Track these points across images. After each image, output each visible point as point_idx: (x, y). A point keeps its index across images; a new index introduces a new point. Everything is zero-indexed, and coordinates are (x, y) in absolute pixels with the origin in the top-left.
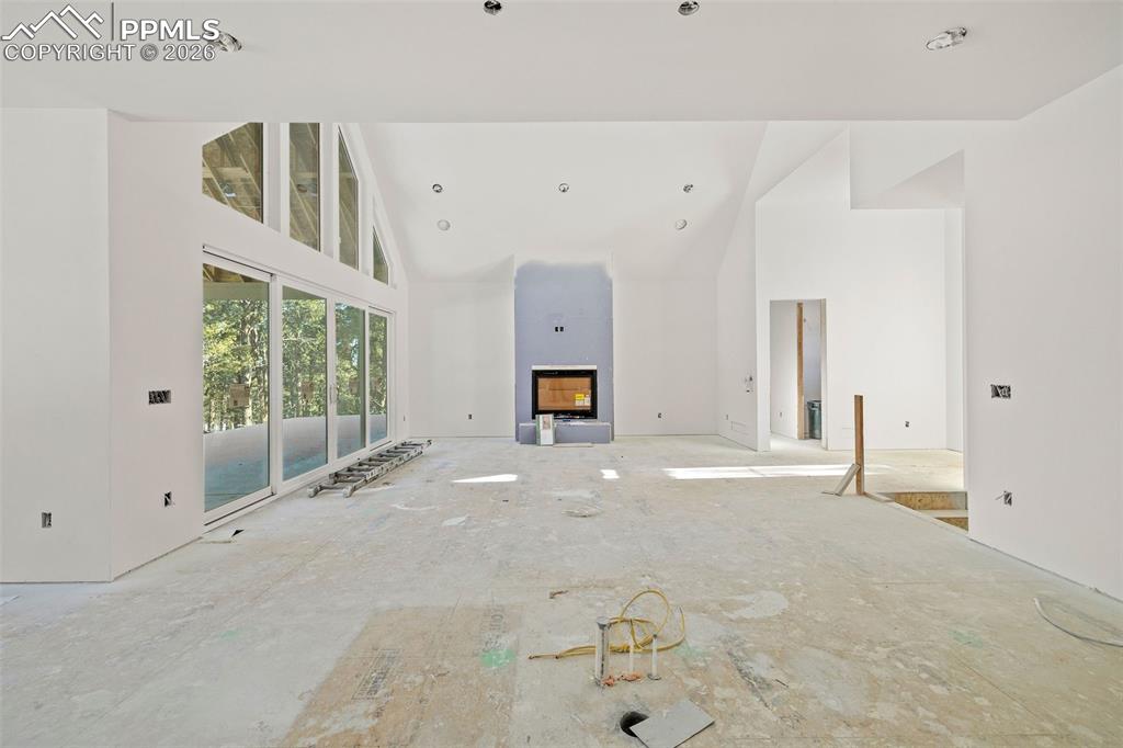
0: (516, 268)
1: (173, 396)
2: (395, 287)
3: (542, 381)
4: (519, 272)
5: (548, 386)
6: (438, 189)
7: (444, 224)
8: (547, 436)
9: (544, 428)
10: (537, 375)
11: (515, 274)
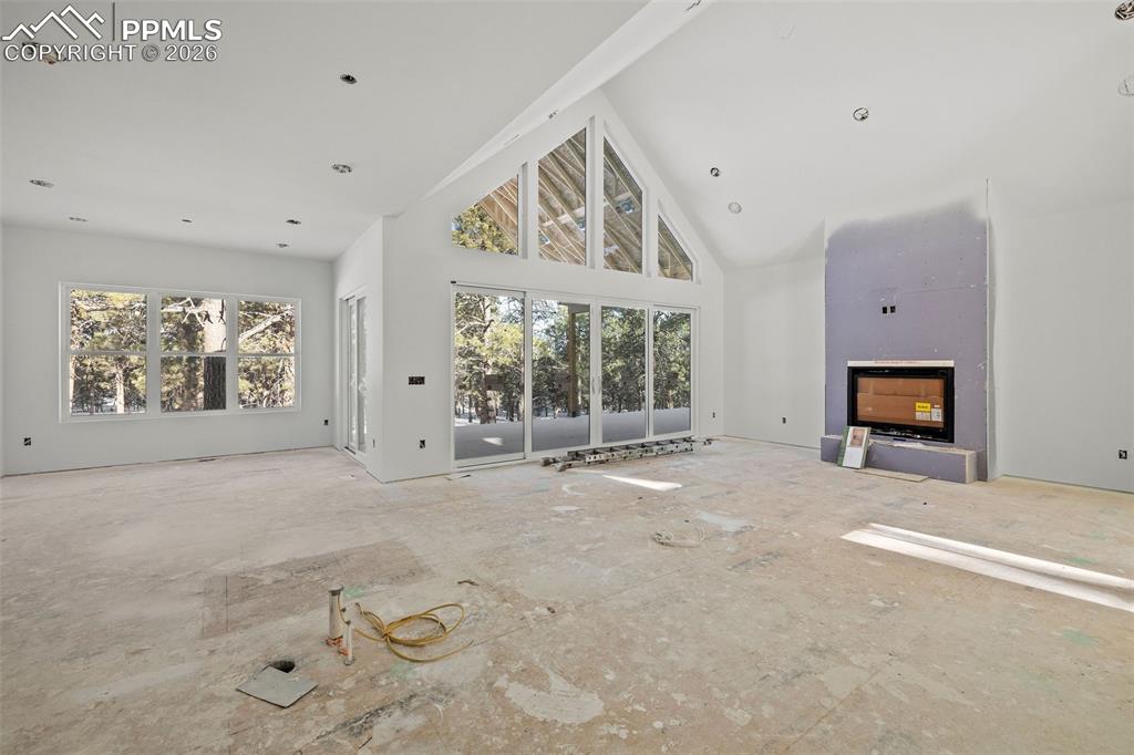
0: (827, 236)
1: (426, 380)
2: (699, 282)
3: (863, 381)
4: (831, 241)
5: (871, 389)
6: (715, 172)
7: (735, 207)
8: (854, 455)
9: (852, 444)
10: (855, 373)
11: (826, 244)
